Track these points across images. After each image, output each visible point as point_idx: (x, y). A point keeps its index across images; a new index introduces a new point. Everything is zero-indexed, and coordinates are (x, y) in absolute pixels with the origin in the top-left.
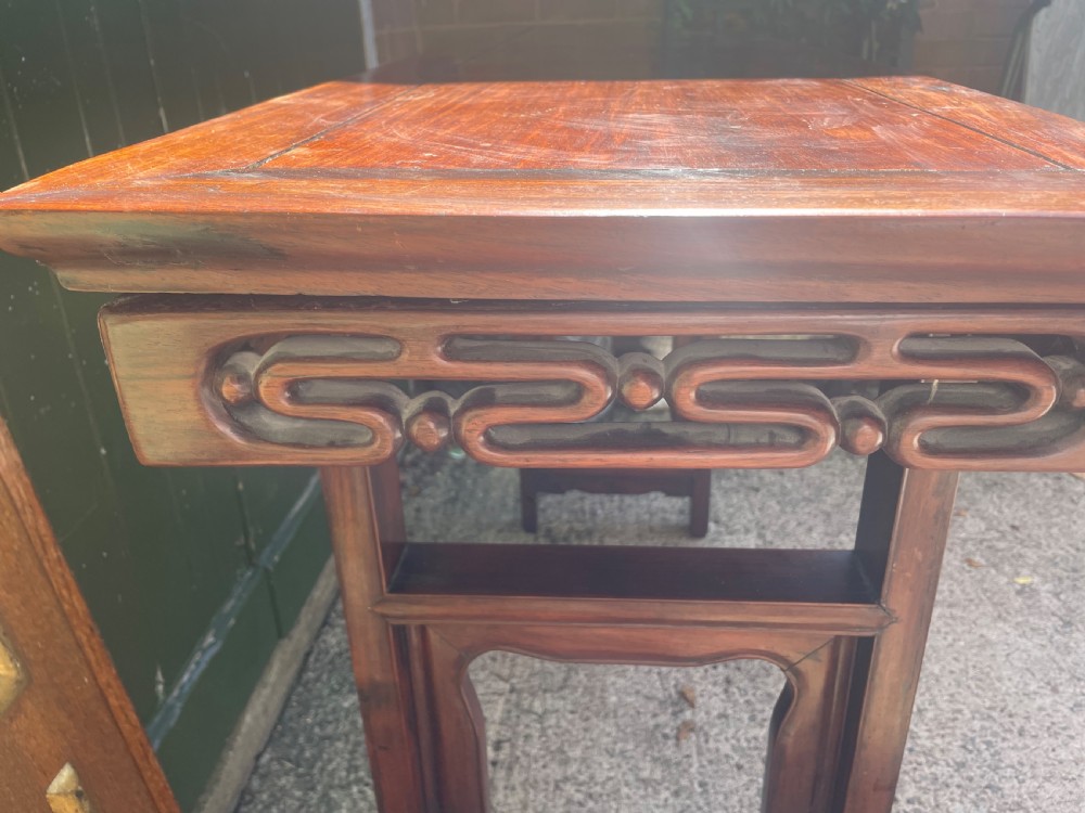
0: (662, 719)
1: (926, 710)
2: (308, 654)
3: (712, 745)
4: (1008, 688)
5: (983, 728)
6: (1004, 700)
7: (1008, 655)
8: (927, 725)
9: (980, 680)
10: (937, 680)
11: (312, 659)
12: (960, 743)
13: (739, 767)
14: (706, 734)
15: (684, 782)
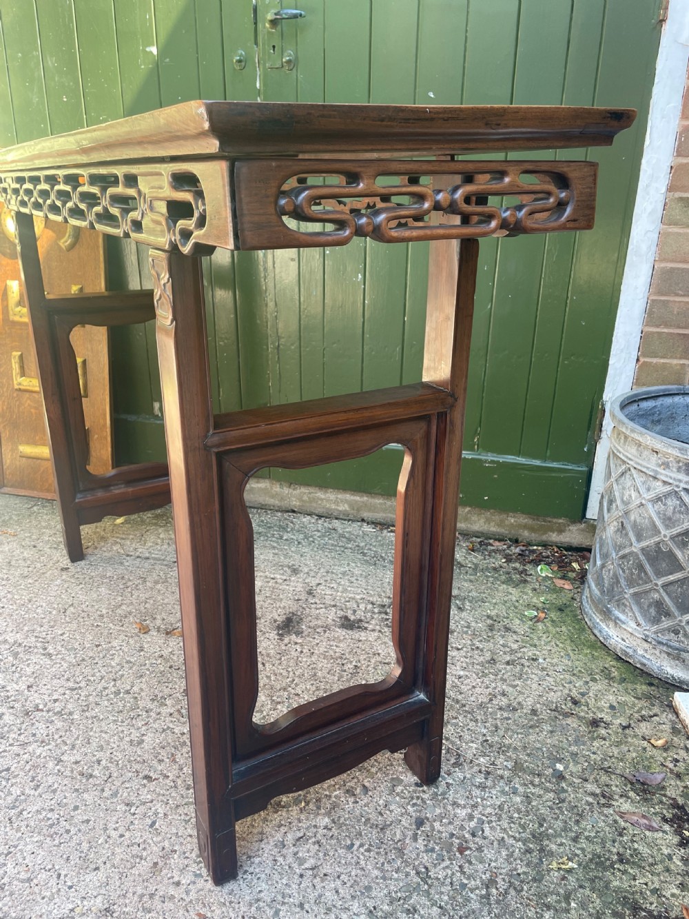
0: (158, 622)
1: (57, 765)
2: (293, 511)
3: (122, 637)
4: (26, 845)
5: (10, 793)
6: (18, 830)
7: (59, 876)
8: (45, 757)
9: (51, 826)
10: (77, 790)
11: (290, 514)
12: (13, 769)
13: (97, 646)
14: (132, 637)
15: (105, 620)
